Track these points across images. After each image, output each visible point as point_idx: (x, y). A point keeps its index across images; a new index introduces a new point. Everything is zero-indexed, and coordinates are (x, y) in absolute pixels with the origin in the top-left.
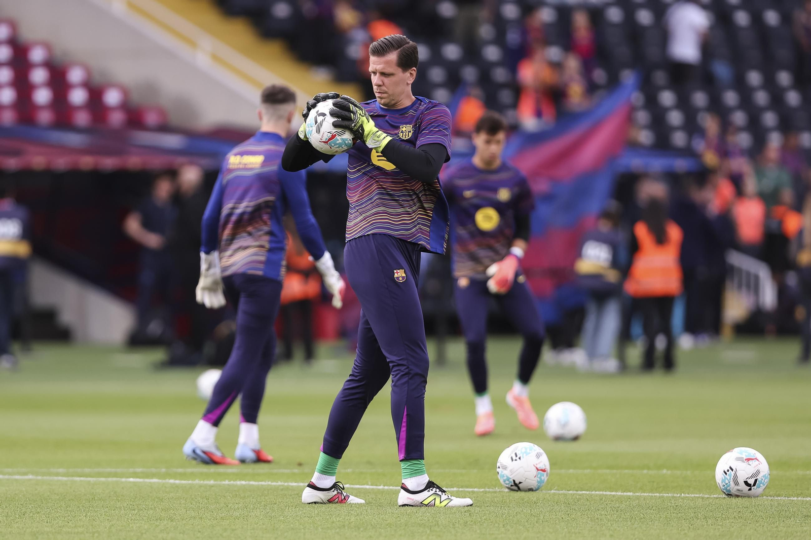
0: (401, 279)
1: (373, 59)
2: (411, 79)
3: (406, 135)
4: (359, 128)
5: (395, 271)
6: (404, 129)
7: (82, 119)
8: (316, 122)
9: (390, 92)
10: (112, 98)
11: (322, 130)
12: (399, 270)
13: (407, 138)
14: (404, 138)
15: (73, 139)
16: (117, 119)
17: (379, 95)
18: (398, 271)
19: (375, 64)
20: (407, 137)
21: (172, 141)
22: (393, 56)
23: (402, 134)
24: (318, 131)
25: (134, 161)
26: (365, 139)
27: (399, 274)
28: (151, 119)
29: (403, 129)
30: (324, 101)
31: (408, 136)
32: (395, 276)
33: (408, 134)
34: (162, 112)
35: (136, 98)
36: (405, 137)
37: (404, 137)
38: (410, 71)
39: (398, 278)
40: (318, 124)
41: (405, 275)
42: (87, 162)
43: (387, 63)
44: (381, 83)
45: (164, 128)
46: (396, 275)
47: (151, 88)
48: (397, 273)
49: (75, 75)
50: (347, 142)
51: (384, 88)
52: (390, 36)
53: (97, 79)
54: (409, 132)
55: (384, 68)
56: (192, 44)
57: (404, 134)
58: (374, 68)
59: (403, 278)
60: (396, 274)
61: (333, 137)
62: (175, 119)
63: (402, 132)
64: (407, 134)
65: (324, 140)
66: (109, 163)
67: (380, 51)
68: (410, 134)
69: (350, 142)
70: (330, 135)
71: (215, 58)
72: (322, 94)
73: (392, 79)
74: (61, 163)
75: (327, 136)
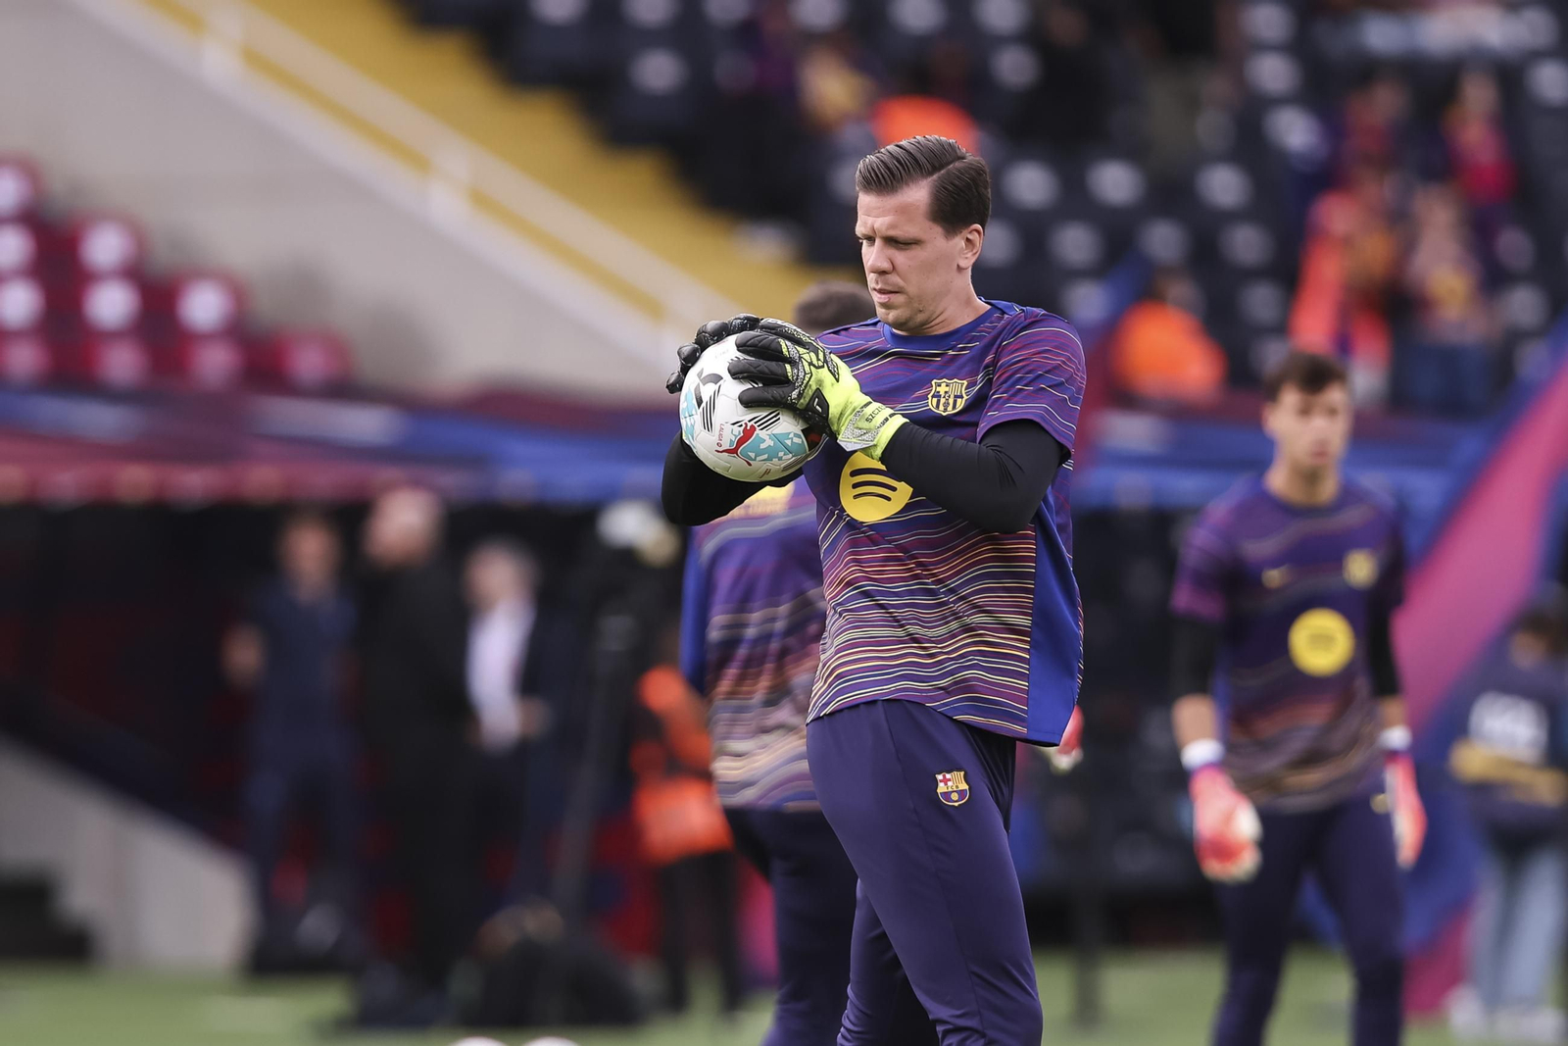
0: (955, 796)
1: (865, 201)
2: (969, 255)
3: (946, 405)
4: (812, 399)
5: (940, 777)
6: (942, 389)
7: (122, 364)
8: (699, 402)
9: (912, 289)
10: (203, 307)
11: (717, 419)
12: (949, 772)
13: (950, 411)
14: (941, 411)
15: (99, 420)
16: (215, 363)
17: (884, 298)
18: (948, 776)
19: (872, 214)
20: (950, 408)
21: (364, 424)
22: (919, 194)
23: (935, 400)
24: (708, 425)
25: (262, 479)
26: (835, 428)
27: (950, 783)
28: (308, 364)
29: (938, 389)
30: (718, 341)
31: (954, 407)
32: (939, 791)
33: (955, 402)
34: (336, 346)
35: (268, 310)
36: (945, 410)
37: (941, 408)
38: (966, 234)
39: (947, 795)
40: (704, 404)
41: (967, 787)
42: (135, 481)
43: (903, 211)
44: (885, 265)
45: (343, 389)
46: (941, 788)
47: (308, 283)
48: (945, 781)
49: (104, 248)
50: (789, 442)
51: (894, 279)
52: (912, 140)
53: (163, 258)
54: (956, 397)
55: (892, 226)
56: (419, 162)
57: (943, 400)
58: (869, 225)
59: (961, 793)
60: (941, 785)
61: (748, 433)
62: (370, 367)
63: (937, 395)
64: (951, 401)
65: (726, 446)
66: (195, 483)
67: (884, 181)
68: (961, 404)
69: (796, 440)
70: (738, 431)
71: (481, 200)
72: (712, 324)
73: (917, 253)
74: (67, 483)
75: (731, 435)
